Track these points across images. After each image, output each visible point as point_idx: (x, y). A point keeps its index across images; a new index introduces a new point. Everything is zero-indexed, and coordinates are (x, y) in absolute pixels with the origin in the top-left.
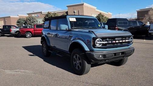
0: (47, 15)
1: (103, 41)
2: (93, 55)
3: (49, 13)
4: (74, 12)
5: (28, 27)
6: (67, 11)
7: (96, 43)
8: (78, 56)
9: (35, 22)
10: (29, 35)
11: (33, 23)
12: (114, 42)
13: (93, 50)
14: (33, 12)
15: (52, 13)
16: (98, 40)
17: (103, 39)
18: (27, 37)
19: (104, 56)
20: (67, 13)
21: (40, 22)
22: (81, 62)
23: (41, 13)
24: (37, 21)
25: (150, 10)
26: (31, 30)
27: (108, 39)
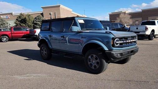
0: (20, 17)
1: (120, 41)
2: (113, 54)
3: (21, 14)
4: (50, 14)
5: (2, 30)
6: (42, 12)
7: (116, 42)
8: (94, 56)
9: (5, 24)
10: (5, 39)
11: (2, 25)
12: (128, 41)
13: (113, 49)
14: (1, 13)
15: (26, 14)
16: (116, 39)
17: (121, 39)
18: (3, 41)
19: (121, 54)
20: (42, 14)
21: (10, 24)
22: (99, 61)
23: (11, 14)
24: (7, 23)
25: (120, 14)
26: (7, 33)
27: (123, 39)
